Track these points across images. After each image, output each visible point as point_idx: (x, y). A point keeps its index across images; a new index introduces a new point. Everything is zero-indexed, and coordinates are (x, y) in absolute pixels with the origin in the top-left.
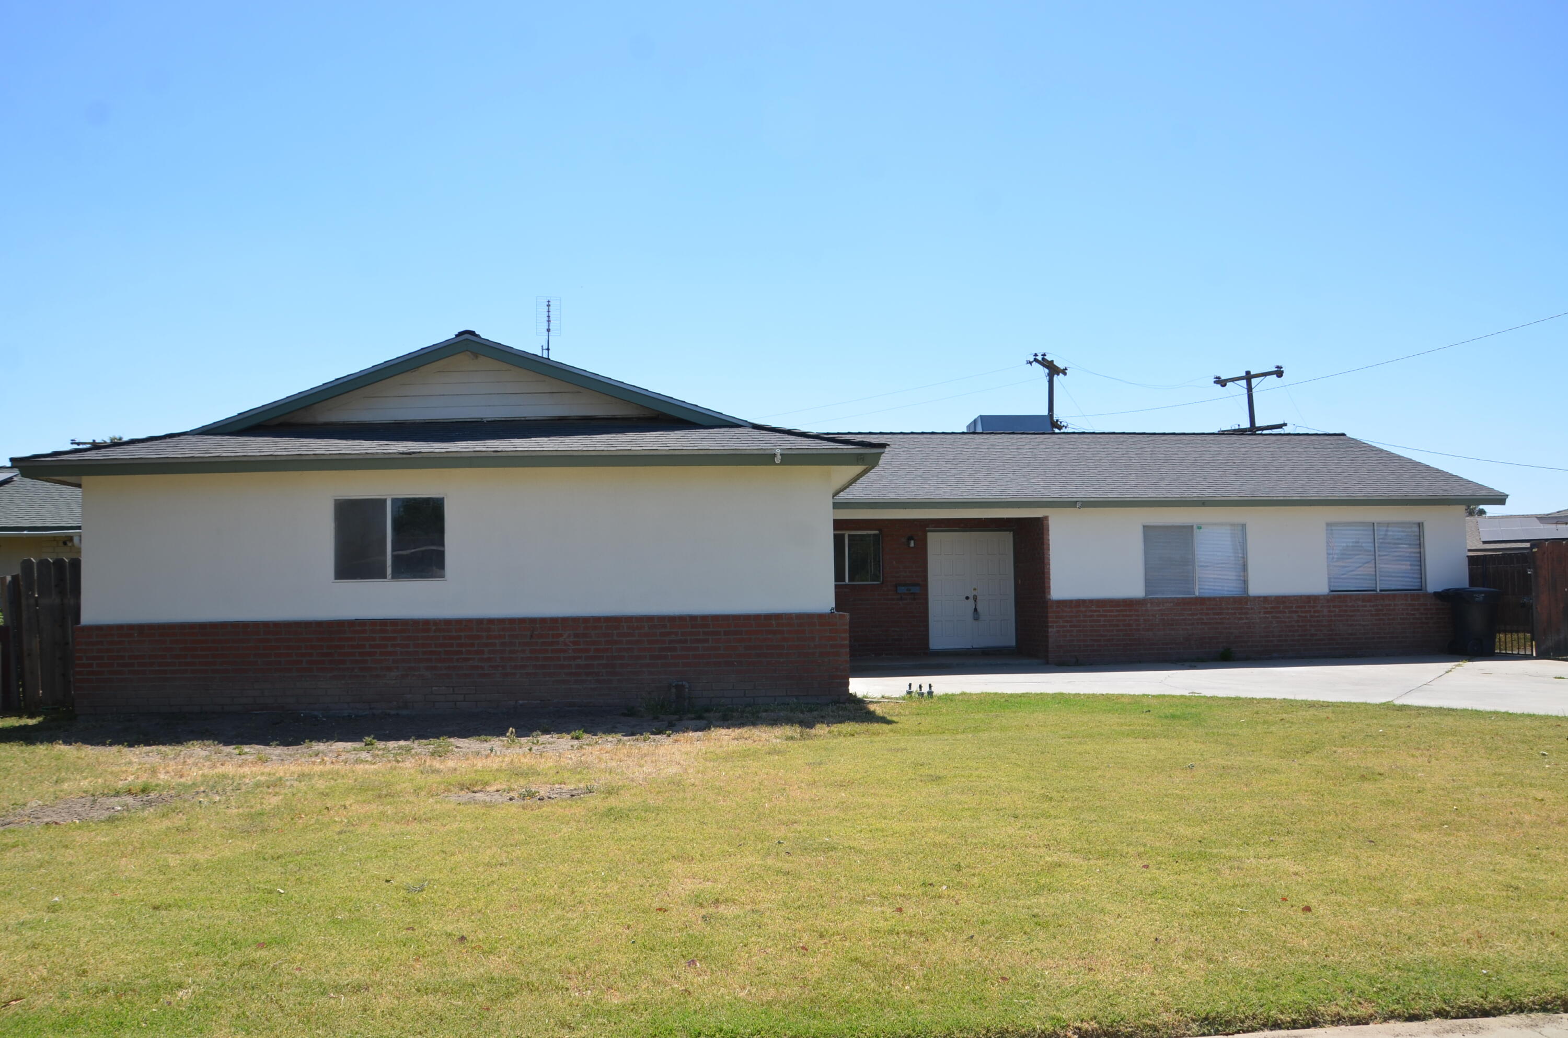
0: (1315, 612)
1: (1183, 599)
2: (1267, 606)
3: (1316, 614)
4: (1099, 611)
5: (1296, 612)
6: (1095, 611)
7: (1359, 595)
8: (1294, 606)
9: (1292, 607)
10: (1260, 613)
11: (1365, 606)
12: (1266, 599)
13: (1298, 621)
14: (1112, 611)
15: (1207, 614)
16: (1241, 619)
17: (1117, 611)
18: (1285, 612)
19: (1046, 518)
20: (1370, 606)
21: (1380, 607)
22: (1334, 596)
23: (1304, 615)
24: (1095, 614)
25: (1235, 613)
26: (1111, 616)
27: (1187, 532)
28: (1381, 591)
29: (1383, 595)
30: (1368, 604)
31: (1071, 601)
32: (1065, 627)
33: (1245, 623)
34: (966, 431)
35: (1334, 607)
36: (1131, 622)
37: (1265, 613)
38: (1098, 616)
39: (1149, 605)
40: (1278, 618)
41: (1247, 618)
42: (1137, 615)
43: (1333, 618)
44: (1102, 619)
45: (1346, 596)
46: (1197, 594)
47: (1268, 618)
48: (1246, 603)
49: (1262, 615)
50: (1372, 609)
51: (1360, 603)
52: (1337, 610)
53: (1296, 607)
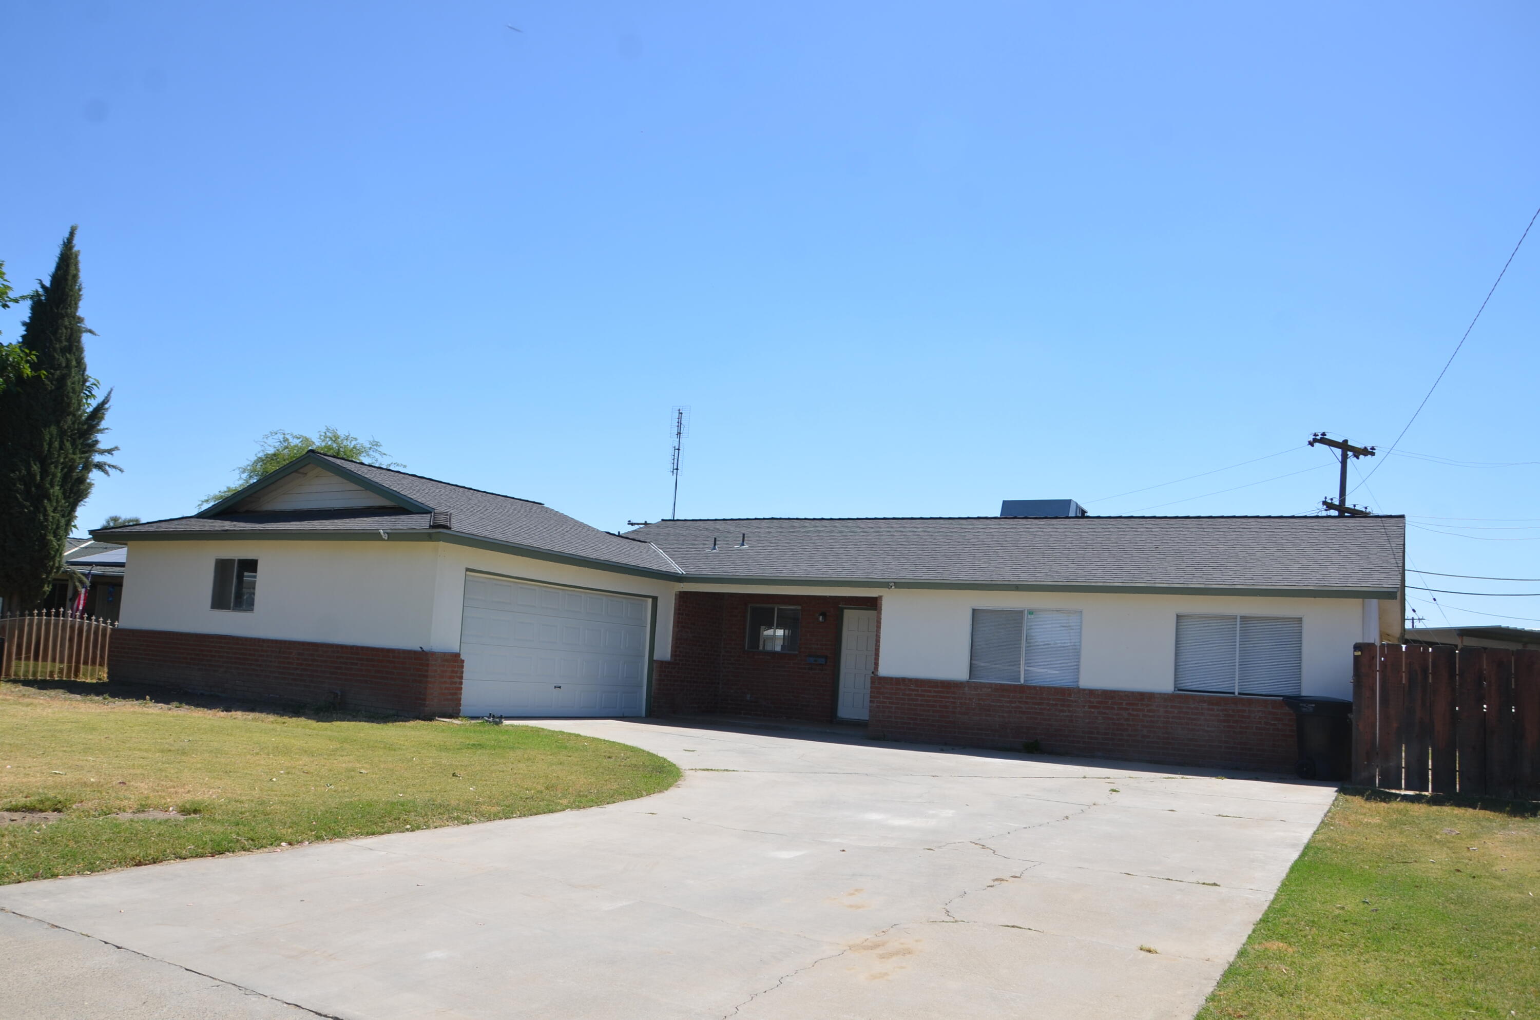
0: (1149, 711)
1: (1001, 685)
2: (1092, 700)
3: (1151, 714)
4: (917, 691)
5: (1127, 709)
6: (913, 690)
7: (1203, 696)
8: (1125, 702)
9: (1121, 704)
10: (1084, 706)
11: (1213, 710)
12: (1091, 692)
13: (1127, 720)
14: (930, 691)
15: (1026, 703)
16: (1062, 711)
17: (935, 692)
18: (1113, 708)
19: (880, 597)
20: (1218, 710)
21: (1231, 712)
22: (1179, 696)
23: (1135, 713)
24: (914, 693)
25: (1056, 705)
26: (928, 696)
27: (1016, 618)
28: (1239, 694)
29: (1242, 699)
30: (1216, 707)
31: (891, 679)
32: (885, 702)
33: (1067, 716)
34: (999, 516)
35: (1172, 707)
36: (948, 704)
37: (1090, 707)
38: (916, 695)
39: (966, 689)
40: (1105, 713)
41: (1069, 711)
42: (954, 698)
43: (1171, 720)
44: (920, 698)
45: (1188, 697)
46: (1022, 681)
47: (1093, 712)
48: (1070, 695)
49: (1087, 709)
50: (1221, 713)
51: (1205, 706)
52: (1176, 711)
53: (1127, 704)
